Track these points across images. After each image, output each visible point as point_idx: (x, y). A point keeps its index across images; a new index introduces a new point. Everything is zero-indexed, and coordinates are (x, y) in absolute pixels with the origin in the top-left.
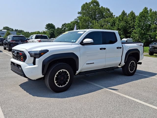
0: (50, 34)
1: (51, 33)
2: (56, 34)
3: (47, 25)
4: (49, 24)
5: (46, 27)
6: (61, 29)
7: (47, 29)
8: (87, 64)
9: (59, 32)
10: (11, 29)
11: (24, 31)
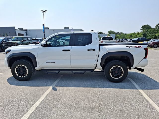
0: (143, 34)
1: (145, 33)
2: (149, 34)
3: (143, 26)
4: (145, 25)
5: (142, 28)
6: (154, 29)
7: (142, 30)
8: (47, 63)
9: (152, 32)
10: (113, 32)
11: (124, 33)
